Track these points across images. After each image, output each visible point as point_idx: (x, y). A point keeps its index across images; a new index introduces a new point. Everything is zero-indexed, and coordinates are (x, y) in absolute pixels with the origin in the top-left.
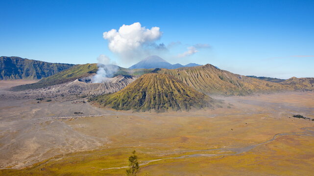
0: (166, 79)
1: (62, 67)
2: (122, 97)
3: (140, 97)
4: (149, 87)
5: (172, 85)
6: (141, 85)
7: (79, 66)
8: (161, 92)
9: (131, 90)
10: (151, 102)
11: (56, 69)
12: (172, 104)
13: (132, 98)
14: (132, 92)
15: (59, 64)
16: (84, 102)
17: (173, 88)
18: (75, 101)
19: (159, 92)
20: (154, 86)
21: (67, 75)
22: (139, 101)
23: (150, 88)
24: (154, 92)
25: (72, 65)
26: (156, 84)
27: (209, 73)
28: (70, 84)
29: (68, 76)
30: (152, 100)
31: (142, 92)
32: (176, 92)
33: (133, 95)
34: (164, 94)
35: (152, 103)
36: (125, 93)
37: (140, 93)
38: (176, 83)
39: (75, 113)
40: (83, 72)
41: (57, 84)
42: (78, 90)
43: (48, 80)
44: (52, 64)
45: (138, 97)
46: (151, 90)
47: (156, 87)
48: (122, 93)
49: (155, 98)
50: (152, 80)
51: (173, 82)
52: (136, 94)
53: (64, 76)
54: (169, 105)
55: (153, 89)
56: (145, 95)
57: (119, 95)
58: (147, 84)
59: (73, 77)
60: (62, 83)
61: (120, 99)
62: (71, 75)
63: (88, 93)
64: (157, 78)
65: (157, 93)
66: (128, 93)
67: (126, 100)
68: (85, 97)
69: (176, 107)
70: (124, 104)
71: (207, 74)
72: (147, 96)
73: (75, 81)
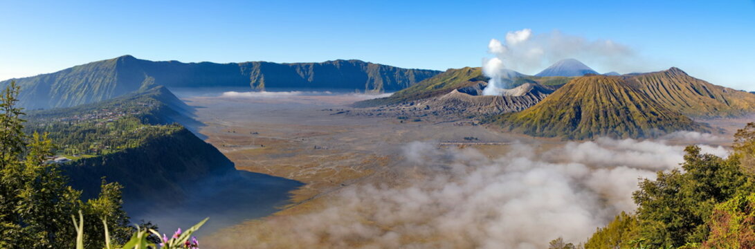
0: (615, 85)
1: (422, 75)
2: (541, 115)
3: (571, 116)
4: (586, 99)
5: (625, 96)
6: (571, 96)
7: (453, 71)
8: (608, 108)
9: (554, 105)
10: (591, 124)
11: (412, 78)
12: (629, 127)
13: (557, 118)
14: (557, 108)
15: (418, 70)
16: (473, 124)
17: (628, 100)
18: (459, 123)
19: (604, 107)
20: (595, 98)
21: (433, 86)
22: (569, 122)
23: (589, 101)
24: (596, 108)
25: (438, 72)
26: (598, 95)
27: (677, 82)
28: (445, 96)
29: (436, 87)
30: (593, 120)
31: (574, 108)
32: (633, 108)
33: (559, 112)
34: (613, 111)
35: (594, 125)
36: (545, 109)
37: (572, 110)
38: (631, 93)
39: (466, 138)
40: (459, 80)
41: (422, 98)
42: (459, 107)
43: (405, 92)
44: (406, 70)
45: (567, 116)
46: (590, 104)
47: (598, 99)
48: (538, 110)
49: (597, 117)
50: (590, 88)
51: (627, 92)
52: (564, 111)
53: (430, 87)
54: (623, 128)
55: (593, 102)
56: (580, 112)
57: (533, 113)
58: (582, 94)
59: (444, 88)
60: (430, 96)
61: (536, 120)
62: (440, 86)
63: (476, 111)
64: (598, 84)
65: (601, 110)
66: (549, 109)
67: (547, 121)
68: (474, 116)
69: (636, 132)
70: (543, 127)
71: (673, 84)
72: (582, 114)
73: (453, 92)
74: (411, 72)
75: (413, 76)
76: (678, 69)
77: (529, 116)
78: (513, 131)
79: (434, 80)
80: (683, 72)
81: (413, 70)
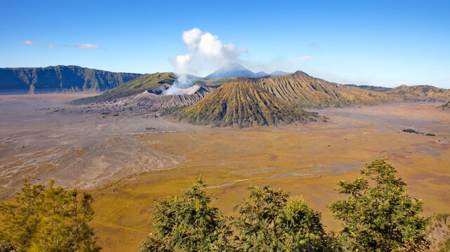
0: (250, 88)
1: (128, 77)
2: (200, 110)
3: (219, 110)
4: (230, 98)
5: (257, 96)
6: (220, 96)
7: (147, 76)
8: (244, 104)
9: (209, 102)
10: (232, 115)
11: (120, 79)
12: (258, 118)
13: (211, 111)
14: (211, 105)
16: (156, 116)
17: (259, 99)
18: (146, 115)
19: (242, 104)
20: (236, 98)
21: (134, 86)
22: (218, 114)
24: (237, 104)
25: (139, 75)
26: (238, 95)
27: (300, 81)
28: (139, 96)
29: (136, 87)
30: (234, 113)
31: (222, 105)
32: (262, 104)
33: (212, 107)
34: (248, 107)
35: (234, 116)
36: (203, 106)
37: (220, 106)
38: (261, 94)
39: (147, 129)
40: (152, 82)
41: (124, 96)
42: (148, 103)
43: (113, 91)
44: (116, 73)
45: (217, 110)
46: (233, 101)
47: (238, 98)
48: (199, 106)
49: (237, 111)
50: (233, 90)
51: (258, 92)
52: (215, 107)
53: (131, 88)
54: (254, 118)
55: (235, 100)
56: (226, 108)
57: (195, 108)
58: (228, 95)
59: (140, 88)
60: (129, 95)
61: (196, 113)
62: (139, 86)
63: (160, 106)
64: (239, 88)
65: (240, 105)
66: (206, 105)
67: (204, 114)
68: (157, 110)
69: (262, 121)
70: (201, 118)
71: (297, 83)
72: (228, 109)
73: (144, 92)
74: (119, 74)
75: (121, 77)
76: (302, 72)
77: (193, 110)
78: (181, 121)
79: (135, 82)
80: (306, 74)
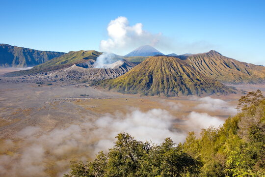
0: (174, 62)
1: (52, 55)
2: (128, 80)
3: (146, 81)
4: (155, 70)
5: (180, 69)
6: (147, 69)
7: (73, 53)
8: (169, 76)
9: (136, 74)
12: (182, 88)
13: (138, 82)
14: (138, 76)
15: (50, 52)
16: (86, 86)
17: (182, 71)
18: (77, 85)
19: (167, 76)
20: (161, 70)
21: (60, 62)
22: (145, 84)
23: (157, 72)
24: (162, 76)
26: (163, 68)
27: (214, 60)
28: (68, 69)
29: (62, 63)
30: (160, 84)
31: (148, 76)
32: (185, 76)
33: (139, 78)
34: (172, 78)
35: (160, 87)
36: (130, 76)
37: (147, 77)
38: (184, 67)
39: (81, 95)
40: (77, 59)
41: (53, 70)
42: (77, 76)
43: (40, 67)
44: (42, 52)
45: (144, 81)
46: (158, 73)
47: (163, 70)
48: (126, 77)
49: (163, 82)
50: (158, 63)
51: (181, 66)
52: (142, 78)
53: (58, 63)
54: (179, 89)
55: (160, 72)
56: (152, 79)
57: (123, 79)
58: (153, 67)
59: (67, 64)
60: (58, 69)
61: (125, 83)
62: (65, 62)
63: (88, 78)
64: (163, 61)
65: (165, 77)
66: (133, 77)
67: (132, 84)
68: (86, 81)
69: (186, 92)
70: (130, 88)
71: (211, 61)
72: (153, 80)
73: (73, 66)
74: (45, 53)
75: (47, 56)
76: (215, 52)
77: (121, 81)
78: (111, 90)
79: (60, 59)
80: (219, 53)
81: (46, 52)
